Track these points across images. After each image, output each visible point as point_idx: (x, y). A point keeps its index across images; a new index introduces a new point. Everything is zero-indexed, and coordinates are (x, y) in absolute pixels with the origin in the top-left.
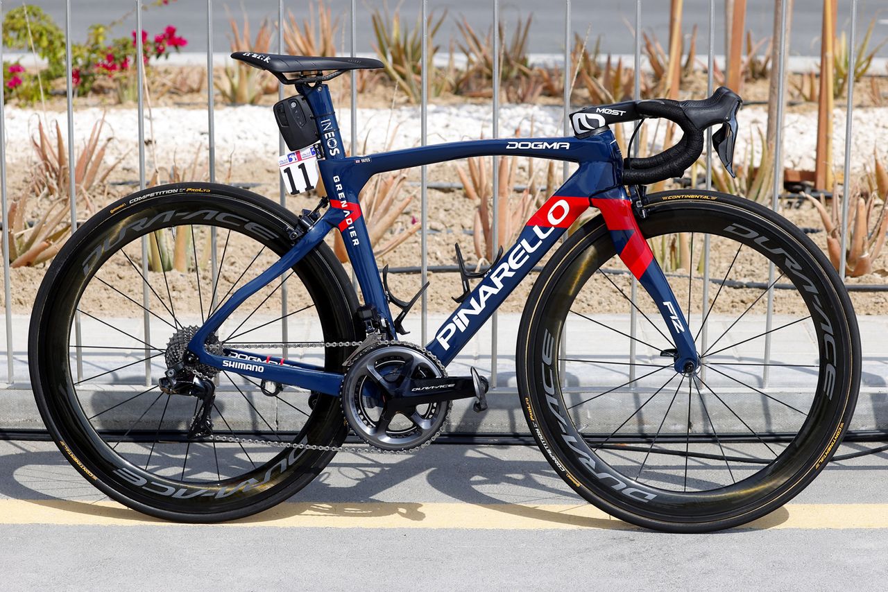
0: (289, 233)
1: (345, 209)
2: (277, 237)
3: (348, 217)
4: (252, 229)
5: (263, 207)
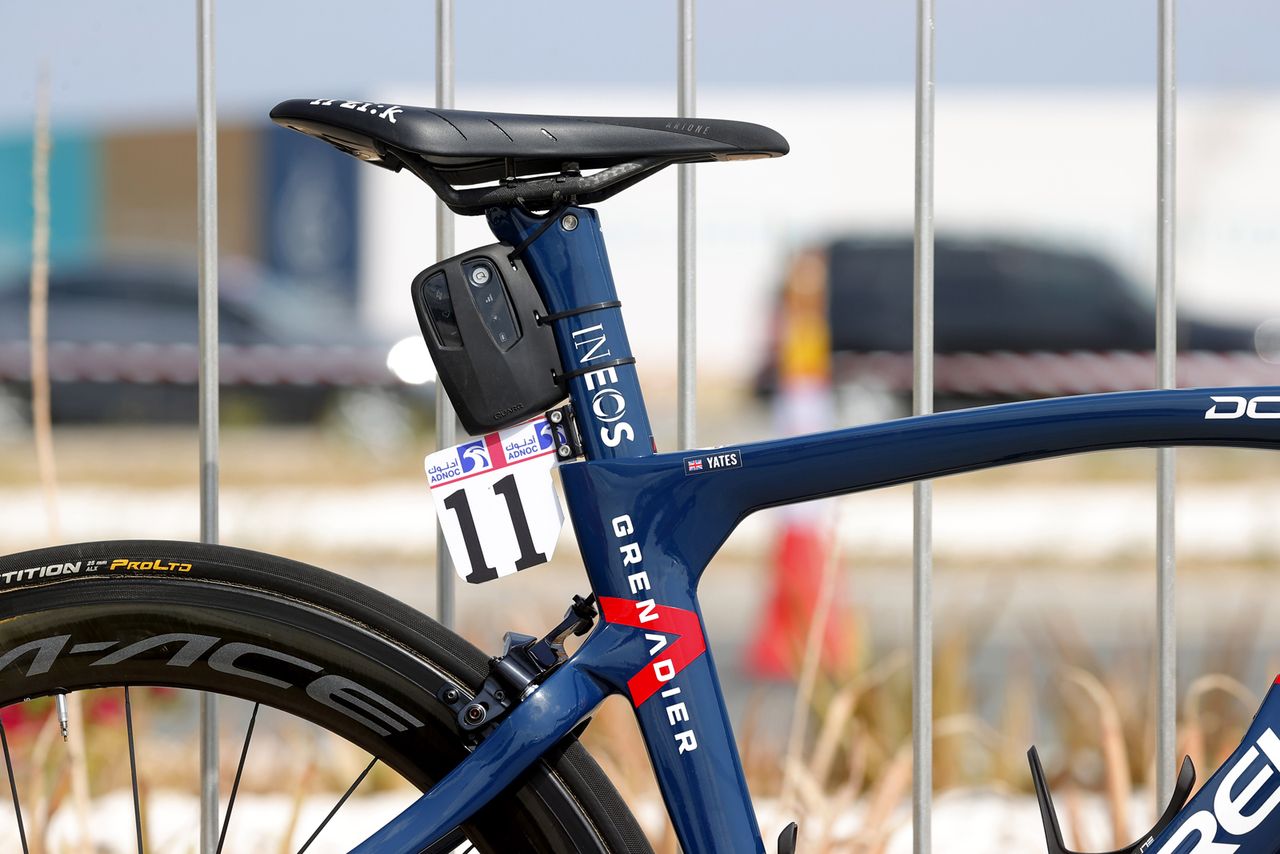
0: (457, 706)
1: (651, 627)
2: (418, 724)
3: (659, 657)
4: (333, 697)
5: (372, 624)
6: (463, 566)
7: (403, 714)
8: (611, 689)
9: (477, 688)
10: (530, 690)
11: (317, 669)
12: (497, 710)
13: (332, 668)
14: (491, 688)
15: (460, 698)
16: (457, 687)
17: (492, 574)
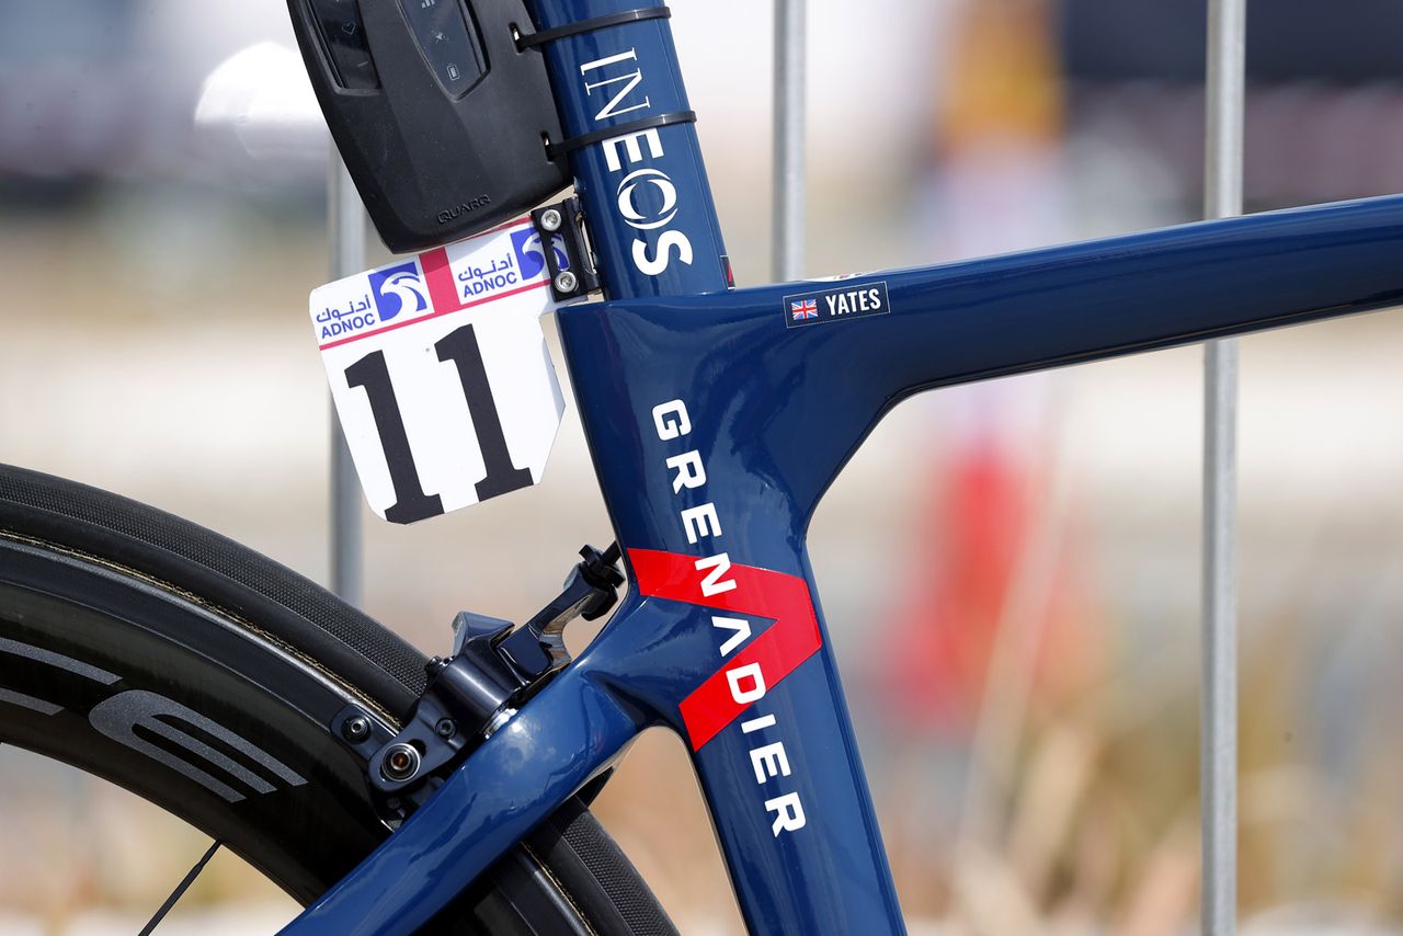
0: (367, 748)
1: (722, 605)
2: (295, 779)
3: (736, 659)
4: (139, 730)
5: (212, 597)
6: (379, 491)
7: (268, 761)
8: (650, 716)
9: (405, 716)
10: (502, 718)
11: (108, 678)
12: (440, 755)
13: (137, 678)
14: (429, 714)
15: (372, 733)
16: (368, 714)
17: (433, 506)
